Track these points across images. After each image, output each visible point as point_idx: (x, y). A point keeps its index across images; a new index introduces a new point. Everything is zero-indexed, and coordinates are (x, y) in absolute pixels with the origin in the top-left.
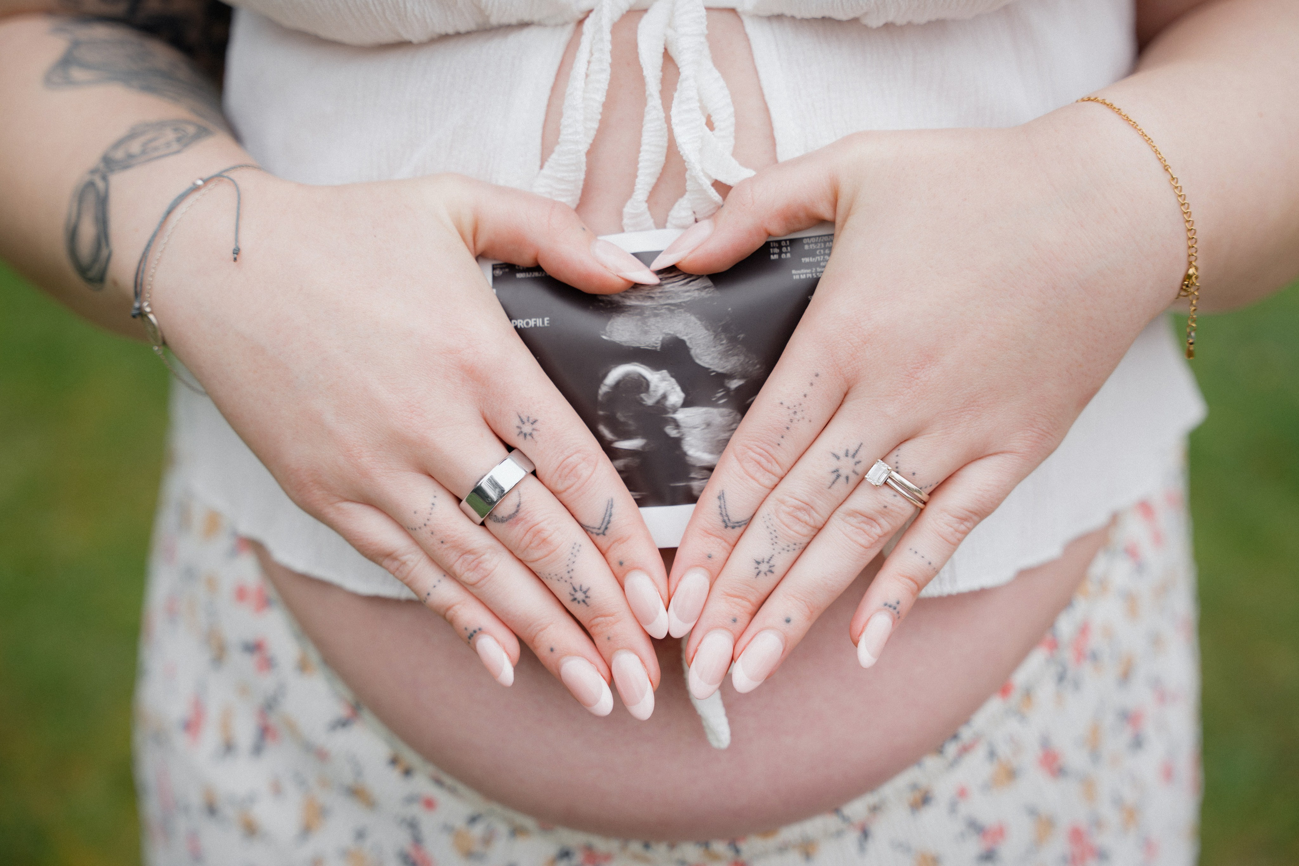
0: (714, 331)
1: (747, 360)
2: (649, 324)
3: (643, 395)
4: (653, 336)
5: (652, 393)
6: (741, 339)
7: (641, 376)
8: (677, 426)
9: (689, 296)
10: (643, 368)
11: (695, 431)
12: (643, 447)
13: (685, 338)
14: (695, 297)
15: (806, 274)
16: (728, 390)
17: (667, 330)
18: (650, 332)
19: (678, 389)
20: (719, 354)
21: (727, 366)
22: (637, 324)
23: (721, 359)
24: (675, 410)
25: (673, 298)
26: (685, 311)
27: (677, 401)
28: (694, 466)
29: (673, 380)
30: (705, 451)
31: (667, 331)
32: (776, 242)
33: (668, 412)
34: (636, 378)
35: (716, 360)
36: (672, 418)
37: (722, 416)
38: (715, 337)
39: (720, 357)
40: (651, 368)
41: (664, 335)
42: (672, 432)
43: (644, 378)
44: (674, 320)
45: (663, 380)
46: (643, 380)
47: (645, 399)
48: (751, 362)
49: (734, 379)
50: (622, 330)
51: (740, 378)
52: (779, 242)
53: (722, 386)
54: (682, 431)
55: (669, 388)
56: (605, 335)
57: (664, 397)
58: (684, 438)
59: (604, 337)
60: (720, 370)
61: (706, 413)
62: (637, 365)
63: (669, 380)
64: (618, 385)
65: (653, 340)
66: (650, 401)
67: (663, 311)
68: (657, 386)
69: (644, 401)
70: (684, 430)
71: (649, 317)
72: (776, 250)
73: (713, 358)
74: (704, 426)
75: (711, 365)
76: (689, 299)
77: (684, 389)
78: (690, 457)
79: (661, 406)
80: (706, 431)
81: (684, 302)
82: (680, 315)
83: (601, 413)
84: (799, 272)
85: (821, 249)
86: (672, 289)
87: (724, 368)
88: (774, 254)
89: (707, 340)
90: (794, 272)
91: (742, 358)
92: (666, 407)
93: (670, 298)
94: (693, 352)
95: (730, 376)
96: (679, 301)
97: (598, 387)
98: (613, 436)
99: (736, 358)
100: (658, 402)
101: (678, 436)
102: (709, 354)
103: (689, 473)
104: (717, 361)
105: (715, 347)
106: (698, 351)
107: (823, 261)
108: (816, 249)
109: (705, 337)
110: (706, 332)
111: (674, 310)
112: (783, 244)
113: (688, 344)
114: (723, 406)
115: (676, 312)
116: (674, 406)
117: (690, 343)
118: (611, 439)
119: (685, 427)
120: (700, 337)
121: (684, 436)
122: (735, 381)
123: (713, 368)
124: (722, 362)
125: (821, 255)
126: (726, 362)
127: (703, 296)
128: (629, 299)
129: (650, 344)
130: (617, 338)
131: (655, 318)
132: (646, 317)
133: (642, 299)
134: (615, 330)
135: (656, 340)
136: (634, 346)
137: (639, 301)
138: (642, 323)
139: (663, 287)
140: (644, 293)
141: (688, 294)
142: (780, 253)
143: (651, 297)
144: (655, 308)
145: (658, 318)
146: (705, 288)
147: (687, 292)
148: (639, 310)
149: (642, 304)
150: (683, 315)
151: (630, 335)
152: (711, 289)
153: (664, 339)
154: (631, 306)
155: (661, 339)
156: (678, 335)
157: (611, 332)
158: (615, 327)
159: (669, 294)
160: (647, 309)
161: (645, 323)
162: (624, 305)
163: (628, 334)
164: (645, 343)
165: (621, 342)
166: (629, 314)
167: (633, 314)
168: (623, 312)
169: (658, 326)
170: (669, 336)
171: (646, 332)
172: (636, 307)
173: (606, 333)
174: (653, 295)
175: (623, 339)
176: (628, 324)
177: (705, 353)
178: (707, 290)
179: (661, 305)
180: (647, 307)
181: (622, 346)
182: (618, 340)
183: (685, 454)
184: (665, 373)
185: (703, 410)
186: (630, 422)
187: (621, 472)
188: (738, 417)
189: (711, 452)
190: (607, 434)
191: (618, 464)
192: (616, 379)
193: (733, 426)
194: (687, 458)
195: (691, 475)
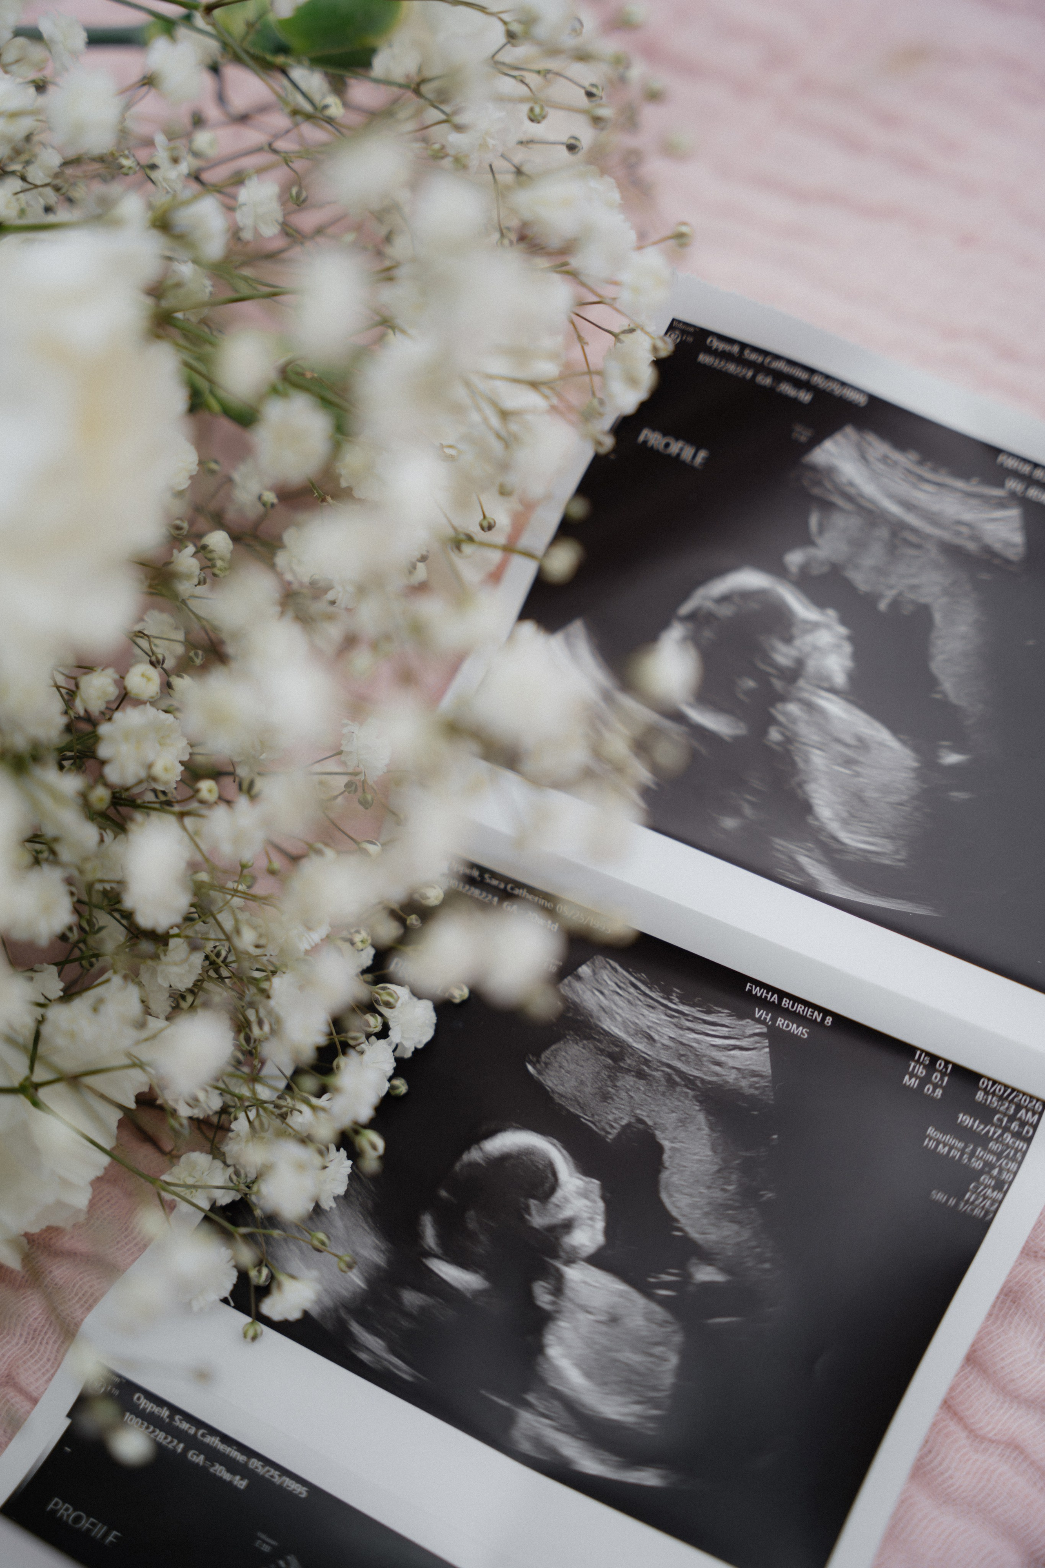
0: (724, 1160)
1: (753, 1243)
2: (619, 1084)
3: (533, 1203)
4: (614, 1111)
5: (551, 1206)
6: (764, 1199)
7: (551, 1167)
8: (558, 1288)
9: (717, 1074)
10: (563, 1156)
11: (583, 1317)
12: (477, 1294)
13: (666, 1144)
14: (728, 1082)
15: (951, 1147)
16: (687, 1277)
17: (644, 1114)
18: (613, 1099)
19: (600, 1225)
20: (709, 1203)
21: (709, 1234)
22: (598, 1073)
23: (707, 1214)
24: (570, 1261)
25: (687, 1063)
26: (695, 1098)
27: (584, 1246)
28: (542, 1381)
29: (601, 1205)
30: (578, 1365)
31: (642, 1113)
32: (928, 1054)
33: (556, 1256)
34: (541, 1167)
35: (699, 1212)
36: (558, 1270)
37: (649, 1317)
38: (719, 1171)
39: (706, 1210)
40: (575, 1164)
41: (633, 1120)
42: (543, 1297)
43: (554, 1174)
44: (667, 1101)
45: (585, 1194)
46: (550, 1175)
47: (534, 1212)
48: (758, 1250)
49: (710, 1265)
50: (568, 1072)
51: (722, 1270)
52: (934, 1058)
53: (682, 1266)
54: (562, 1303)
55: (585, 1215)
56: (534, 1067)
57: (568, 1226)
58: (558, 1319)
59: (530, 1068)
60: (694, 1235)
61: (621, 1295)
62: (554, 1145)
63: (594, 1201)
64: (504, 1159)
65: (610, 1117)
66: (538, 1220)
67: (657, 1074)
68: (566, 1200)
69: (530, 1214)
70: (565, 1304)
71: (628, 1071)
72: (921, 1071)
73: (694, 1206)
75: (684, 1216)
76: (714, 1079)
77: (608, 1232)
78: (547, 1359)
79: (552, 1239)
80: (604, 1328)
81: (703, 1081)
82: (682, 1099)
83: (443, 1193)
84: (939, 1136)
85: (1005, 1114)
86: (695, 1045)
87: (703, 1233)
88: (912, 1075)
89: (702, 1168)
90: (931, 1131)
91: (746, 1234)
92: (560, 1245)
93: (683, 1058)
94: (664, 1175)
95: (706, 1256)
96: (696, 1073)
97: (467, 1147)
98: (438, 1245)
99: (735, 1227)
100: (551, 1229)
101: (548, 1307)
102: (690, 1195)
103: (526, 1390)
104: (697, 1214)
105: (709, 1187)
106: (675, 1179)
107: (997, 1140)
108: (995, 1111)
109: (701, 1161)
110: (710, 1153)
111: (677, 1084)
112: (940, 1065)
113: (665, 1157)
114: (663, 1302)
115: (678, 1089)
116: (574, 1249)
117: (670, 1157)
118: (430, 1248)
119: (570, 1300)
120: (696, 1157)
121: (557, 1315)
122: (710, 1269)
123: (683, 1222)
124: (705, 1221)
125: (1000, 1126)
126: (713, 1225)
127: (741, 1088)
128: (613, 1019)
129: (600, 1121)
130: (550, 1081)
131: (635, 1079)
132: (622, 1068)
133: (632, 1032)
134: (556, 1065)
135: (615, 1120)
136: (572, 1110)
137: (628, 1033)
138: (609, 1076)
139: (681, 1032)
140: (643, 1023)
141: (717, 1069)
142: (924, 1081)
143: (650, 1038)
144: (646, 1062)
145: (642, 1082)
146: (754, 1074)
147: (718, 1064)
148: (617, 1049)
149: (630, 1040)
150: (687, 1102)
151: (576, 1087)
152: (763, 1083)
153: (629, 1125)
154: (607, 1034)
155: (624, 1122)
156: (658, 1133)
157: (546, 1064)
158: (559, 1059)
159: (684, 1051)
160: (632, 1055)
161: (613, 1079)
162: (597, 1026)
163: (573, 1083)
164: (593, 1116)
165: (553, 1092)
166: (597, 1048)
167: (602, 1051)
168: (589, 1038)
169: (632, 1097)
170: (641, 1126)
171: (605, 1097)
172: (616, 1041)
173: (538, 1062)
174: (656, 1037)
175: (560, 1089)
176: (583, 1063)
177: (687, 1191)
178: (755, 1079)
179: (660, 1062)
180: (634, 1052)
181: (552, 1099)
182: (550, 1084)
183: (539, 1349)
184: (595, 1184)
185: (620, 1286)
186: (482, 1238)
187: (407, 1315)
188: (678, 1339)
189: (588, 1374)
190: (430, 1235)
191: (411, 1298)
192: (506, 1150)
193: (658, 1350)
194: (540, 1359)
195: (531, 1398)
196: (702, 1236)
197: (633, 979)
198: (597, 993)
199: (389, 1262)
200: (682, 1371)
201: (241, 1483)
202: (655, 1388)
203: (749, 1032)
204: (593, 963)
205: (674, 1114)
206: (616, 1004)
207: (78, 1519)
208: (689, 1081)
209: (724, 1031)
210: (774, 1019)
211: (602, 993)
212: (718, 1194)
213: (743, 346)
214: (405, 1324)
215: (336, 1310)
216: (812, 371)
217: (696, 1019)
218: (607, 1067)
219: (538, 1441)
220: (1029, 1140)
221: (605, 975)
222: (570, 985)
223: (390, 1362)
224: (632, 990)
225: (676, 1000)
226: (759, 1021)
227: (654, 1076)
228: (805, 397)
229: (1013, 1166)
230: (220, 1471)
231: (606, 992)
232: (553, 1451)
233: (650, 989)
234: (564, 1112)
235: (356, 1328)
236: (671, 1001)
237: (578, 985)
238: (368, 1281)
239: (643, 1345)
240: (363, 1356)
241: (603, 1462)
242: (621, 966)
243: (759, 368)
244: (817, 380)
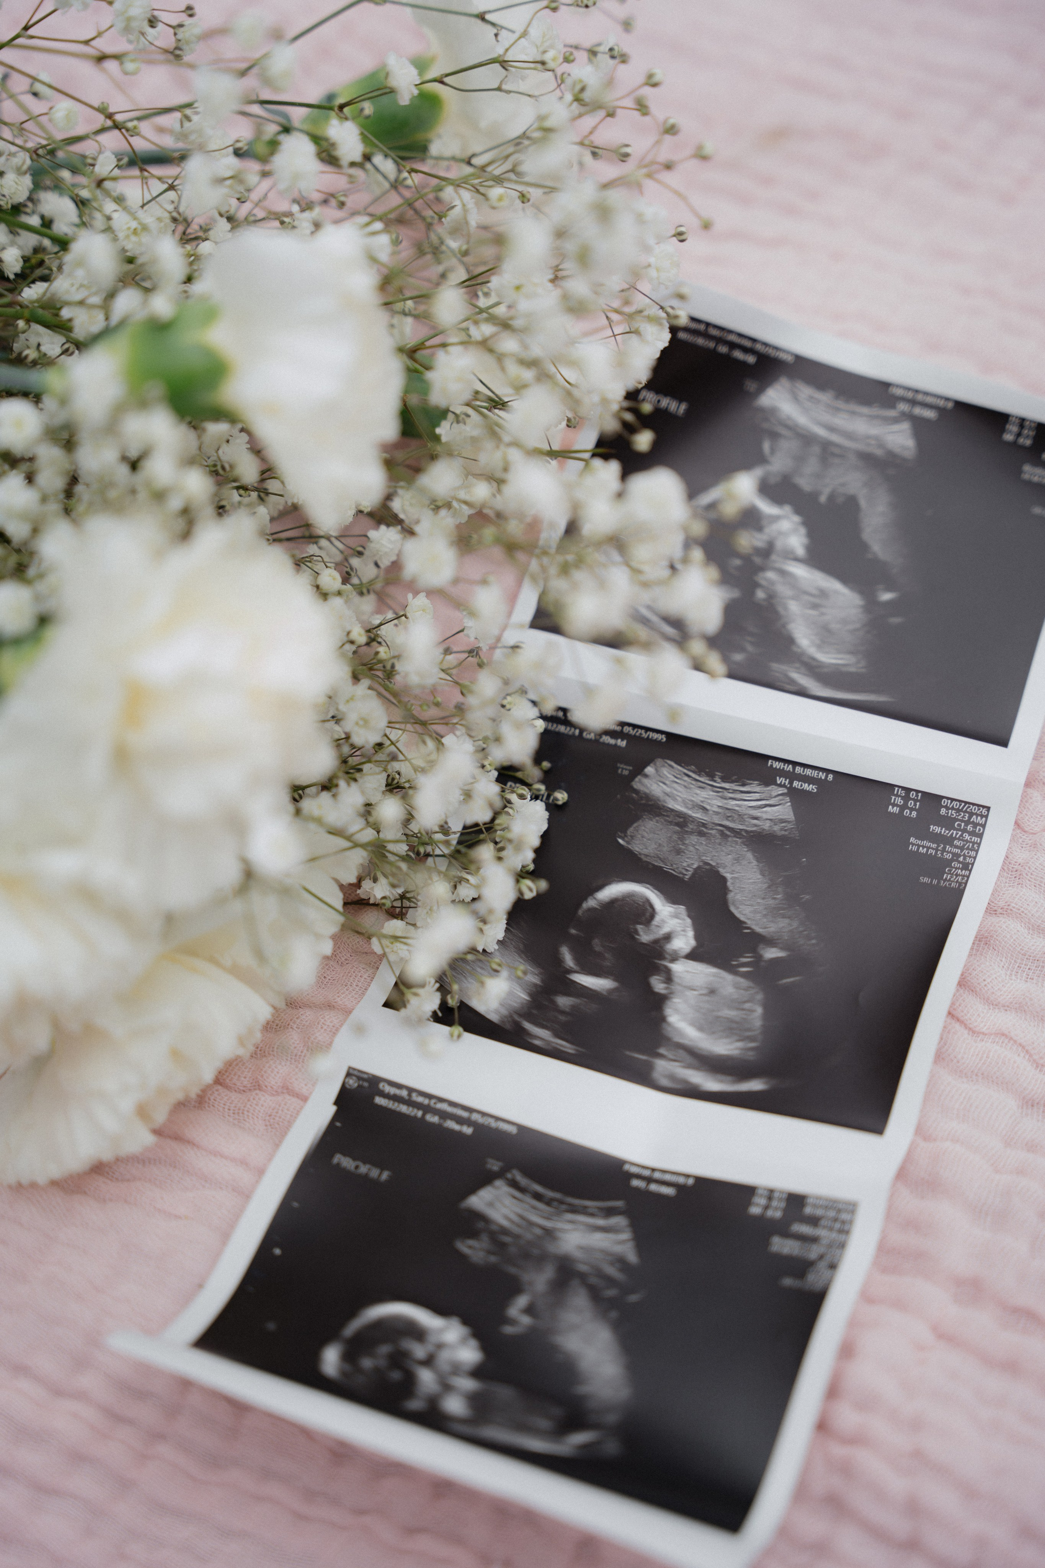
0: (771, 880)
1: (801, 929)
2: (687, 842)
3: (639, 927)
4: (687, 860)
5: (653, 927)
6: (803, 900)
7: (648, 902)
8: (669, 978)
9: (756, 825)
11: (690, 994)
12: (611, 991)
13: (728, 876)
14: (764, 829)
15: (928, 848)
16: (759, 958)
17: (708, 858)
18: (684, 853)
19: (691, 933)
20: (765, 908)
21: (770, 927)
22: (670, 837)
23: (765, 916)
24: (674, 958)
25: (733, 821)
26: (743, 843)
27: (682, 948)
28: (668, 1039)
29: (689, 921)
30: (692, 1024)
31: (707, 859)
32: (903, 788)
33: (664, 958)
34: (641, 903)
35: (760, 915)
36: (666, 967)
37: (737, 987)
38: (769, 887)
39: (764, 913)
40: (665, 898)
41: (701, 864)
42: (658, 985)
43: (652, 906)
44: (724, 848)
45: (676, 916)
46: (648, 908)
47: (641, 933)
48: (805, 933)
49: (773, 947)
50: (649, 840)
51: (782, 949)
52: (908, 790)
53: (754, 950)
54: (673, 987)
55: (679, 929)
56: (623, 839)
57: (668, 937)
58: (672, 998)
59: (620, 841)
60: (758, 929)
61: (714, 975)
62: (648, 888)
63: (684, 920)
64: (612, 903)
65: (685, 864)
66: (645, 937)
67: (713, 832)
68: (663, 921)
69: (638, 935)
70: (675, 987)
71: (692, 833)
72: (900, 801)
73: (755, 912)
74: (704, 992)
75: (749, 919)
76: (754, 829)
77: (697, 937)
78: (669, 1024)
79: (658, 948)
80: (707, 998)
81: (746, 831)
82: (734, 845)
83: (573, 931)
84: (919, 842)
85: (962, 821)
86: (737, 808)
87: (765, 928)
88: (894, 805)
89: (756, 887)
90: (912, 840)
91: (795, 924)
92: (664, 950)
93: (730, 819)
94: (730, 896)
95: (770, 942)
96: (741, 827)
97: (585, 899)
98: (576, 965)
99: (787, 921)
100: (656, 941)
101: (663, 992)
102: (752, 905)
103: (659, 1046)
104: (758, 916)
105: (763, 899)
106: (738, 897)
107: (959, 839)
108: (956, 820)
109: (755, 882)
110: (760, 877)
111: (729, 836)
112: (913, 795)
113: (729, 884)
114: (745, 975)
115: (730, 839)
116: (675, 952)
117: (732, 884)
118: (571, 967)
119: (679, 984)
120: (751, 881)
121: (671, 996)
122: (774, 950)
123: (750, 923)
124: (765, 920)
125: (960, 830)
126: (773, 922)
127: (774, 831)
128: (675, 800)
129: (678, 868)
130: (637, 847)
131: (699, 838)
132: (687, 831)
133: (690, 806)
134: (639, 836)
135: (688, 866)
136: (656, 864)
137: (687, 807)
138: (679, 838)
139: (726, 801)
140: (697, 799)
141: (755, 822)
142: (903, 808)
143: (705, 809)
144: (704, 825)
145: (703, 838)
146: (782, 821)
147: (756, 818)
148: (681, 820)
149: (690, 812)
150: (737, 847)
151: (656, 848)
152: (790, 826)
153: (699, 868)
154: (672, 810)
155: (695, 866)
156: (720, 870)
157: (632, 836)
158: (640, 832)
159: (730, 813)
160: (693, 822)
161: (682, 839)
162: (664, 806)
163: (654, 846)
164: (672, 865)
165: (640, 854)
166: (666, 820)
167: (671, 823)
168: (659, 815)
169: (698, 849)
170: (707, 867)
171: (679, 852)
172: (679, 814)
173: (626, 836)
174: (708, 807)
175: (645, 851)
176: (659, 833)
177: (748, 903)
178: (783, 825)
179: (714, 823)
180: (694, 820)
181: (640, 859)
182: (637, 849)
183: (663, 1019)
184: (682, 909)
185: (711, 970)
186: (606, 955)
187: (563, 1012)
188: (760, 996)
189: (701, 1029)
190: (569, 960)
191: (564, 1001)
192: (613, 896)
193: (747, 1006)
194: (664, 1025)
195: (662, 1051)
196: (763, 930)
197: (686, 771)
198: (661, 784)
199: (542, 981)
200: (766, 1016)
201: (468, 1130)
202: (749, 1030)
203: (774, 794)
204: (655, 764)
205: (730, 856)
206: (676, 790)
207: (357, 1167)
208: (736, 833)
209: (757, 796)
210: (791, 783)
211: (664, 783)
212: (771, 902)
213: (708, 324)
214: (562, 1018)
215: (511, 1016)
216: (754, 340)
217: (735, 791)
218: (675, 832)
219: (672, 1077)
220: (981, 836)
221: (665, 771)
222: (640, 782)
223: (557, 1044)
224: (686, 778)
225: (719, 780)
226: (780, 785)
227: (711, 834)
228: (751, 359)
229: (973, 853)
230: (451, 1125)
231: (667, 782)
232: (686, 1082)
233: (699, 775)
234: (651, 866)
235: (527, 1026)
236: (715, 781)
237: (646, 781)
238: (530, 995)
239: (737, 1005)
240: (537, 1042)
241: (722, 1081)
242: (676, 763)
243: (719, 340)
244: (758, 347)
